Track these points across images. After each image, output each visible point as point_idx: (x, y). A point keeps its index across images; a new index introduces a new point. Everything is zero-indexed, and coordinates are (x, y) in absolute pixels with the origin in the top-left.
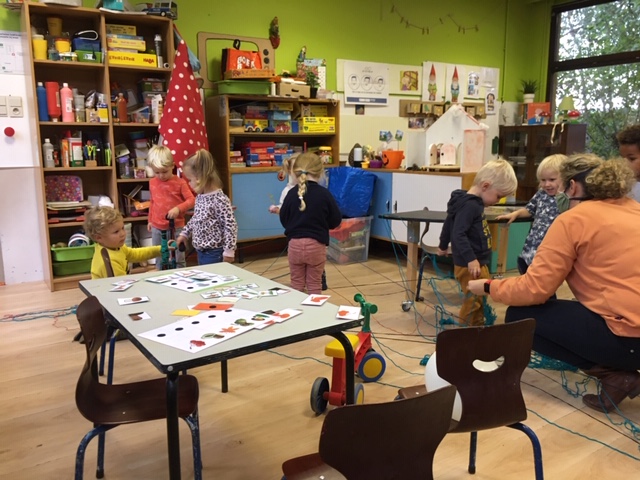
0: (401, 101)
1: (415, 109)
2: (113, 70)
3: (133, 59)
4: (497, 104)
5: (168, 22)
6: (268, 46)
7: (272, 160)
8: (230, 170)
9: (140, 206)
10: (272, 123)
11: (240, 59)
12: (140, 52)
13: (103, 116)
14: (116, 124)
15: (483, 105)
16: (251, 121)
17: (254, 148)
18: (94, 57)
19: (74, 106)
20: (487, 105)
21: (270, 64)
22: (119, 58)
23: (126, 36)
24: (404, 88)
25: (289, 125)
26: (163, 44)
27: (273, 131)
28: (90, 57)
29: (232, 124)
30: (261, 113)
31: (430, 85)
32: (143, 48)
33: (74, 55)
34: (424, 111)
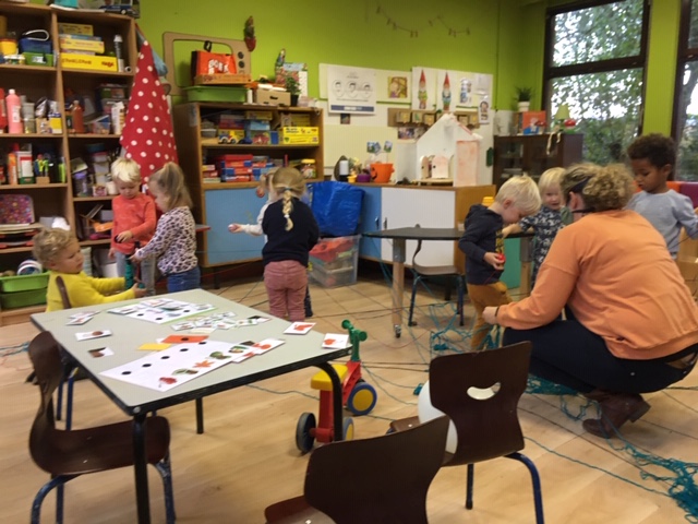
0: (389, 110)
1: (405, 118)
2: (67, 75)
3: (89, 62)
4: (491, 113)
5: (129, 21)
6: (243, 48)
7: (249, 175)
8: (203, 186)
9: (100, 228)
10: (249, 134)
11: (212, 63)
12: (97, 54)
13: (56, 127)
14: (72, 136)
15: (476, 114)
16: (226, 131)
17: (230, 161)
18: (45, 60)
19: (22, 115)
20: (480, 114)
21: (245, 69)
22: (73, 61)
23: (80, 35)
24: (393, 95)
25: (267, 135)
26: (124, 47)
27: (250, 143)
28: (40, 60)
29: (204, 135)
30: (236, 122)
31: (420, 92)
32: (102, 50)
33: (21, 57)
34: (414, 121)
